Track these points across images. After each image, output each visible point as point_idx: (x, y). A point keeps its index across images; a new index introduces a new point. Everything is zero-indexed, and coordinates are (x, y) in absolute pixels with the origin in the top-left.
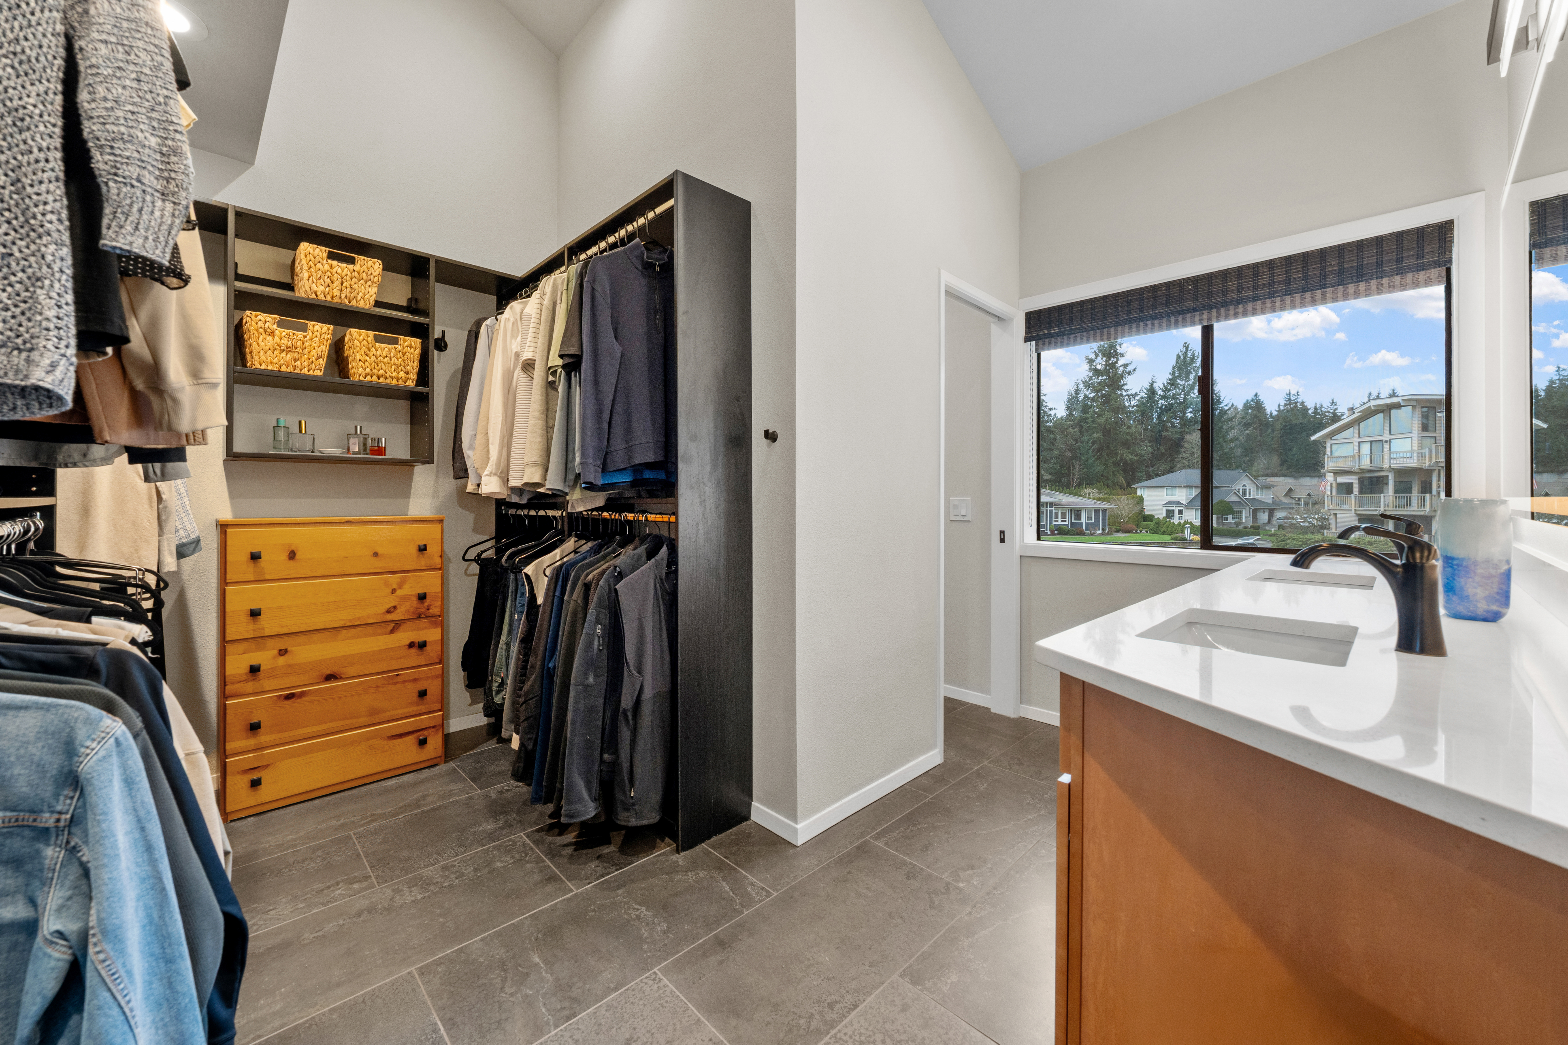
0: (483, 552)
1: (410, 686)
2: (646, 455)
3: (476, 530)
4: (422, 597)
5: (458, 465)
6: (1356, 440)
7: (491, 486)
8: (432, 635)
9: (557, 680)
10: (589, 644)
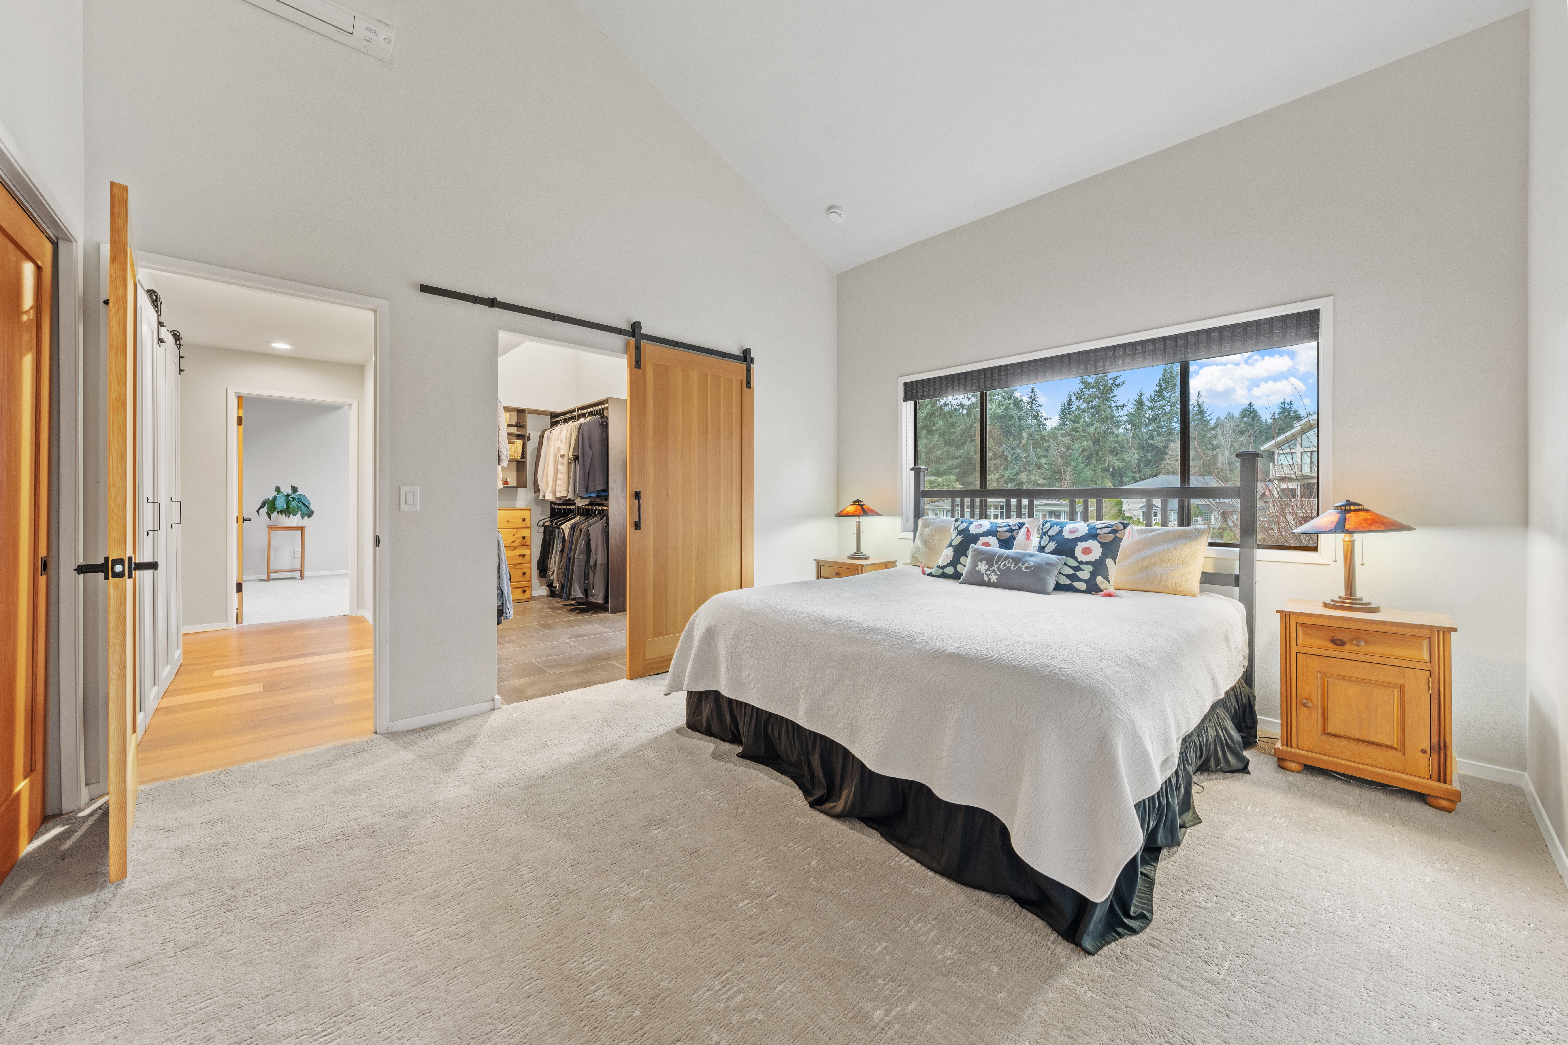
0: (546, 522)
1: (520, 570)
2: (600, 487)
3: (542, 514)
4: (524, 538)
5: (536, 488)
7: (549, 497)
8: (527, 552)
9: (571, 561)
10: (581, 546)
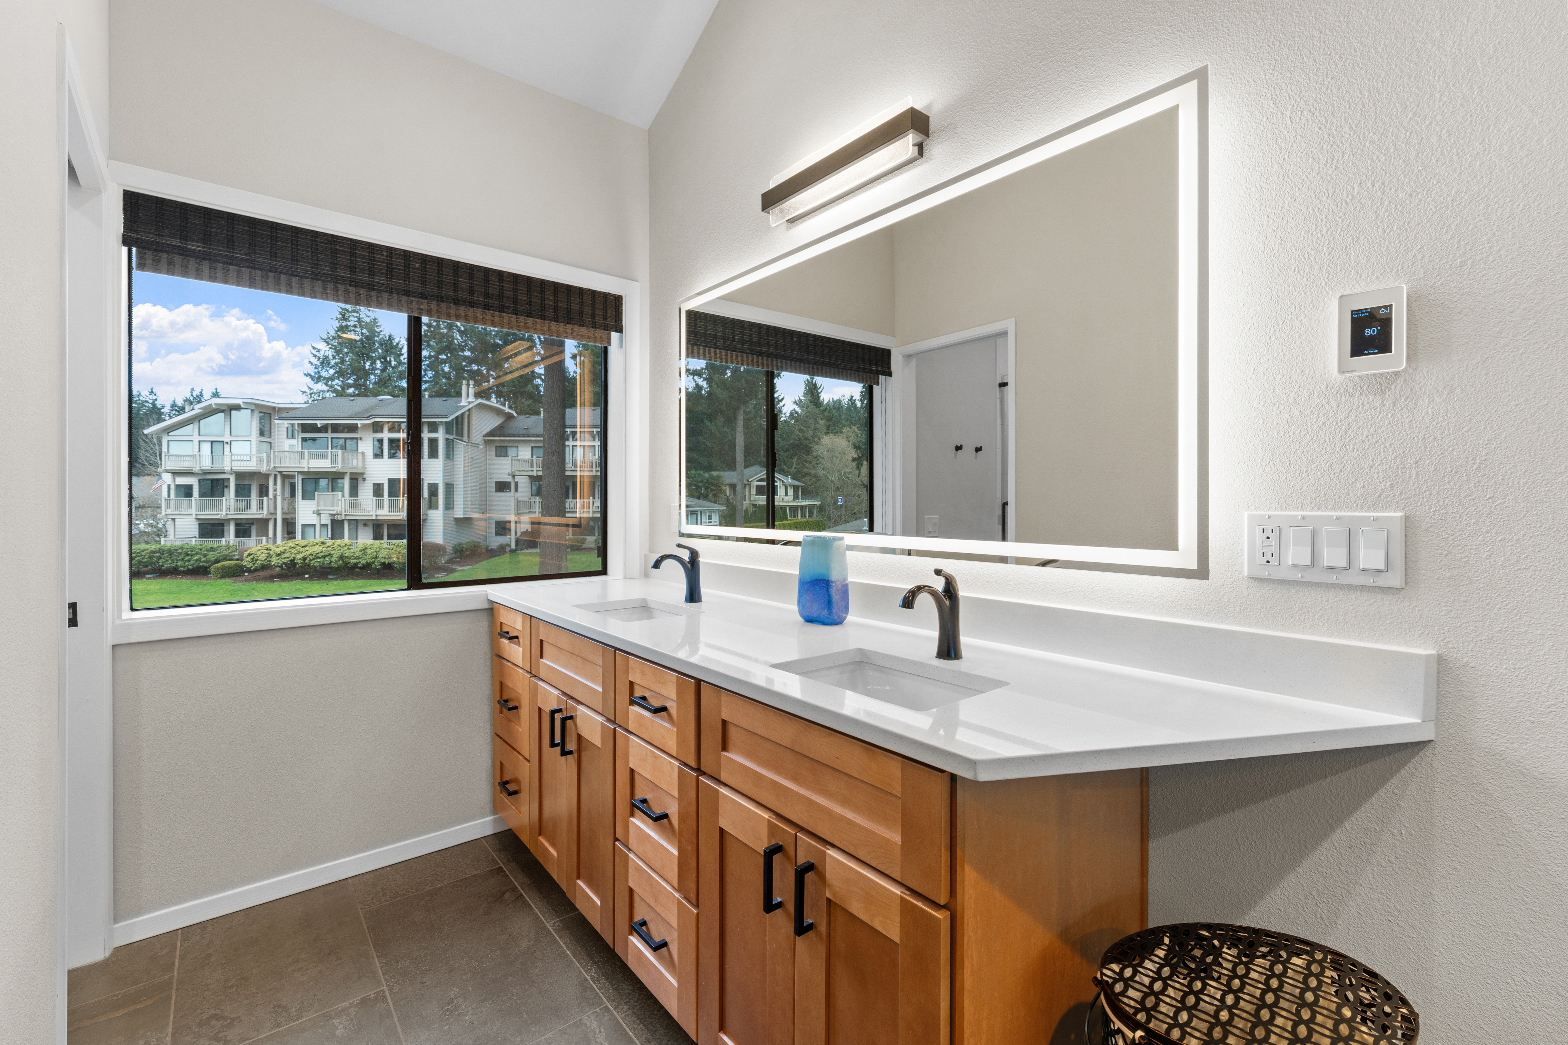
6: (196, 438)
